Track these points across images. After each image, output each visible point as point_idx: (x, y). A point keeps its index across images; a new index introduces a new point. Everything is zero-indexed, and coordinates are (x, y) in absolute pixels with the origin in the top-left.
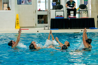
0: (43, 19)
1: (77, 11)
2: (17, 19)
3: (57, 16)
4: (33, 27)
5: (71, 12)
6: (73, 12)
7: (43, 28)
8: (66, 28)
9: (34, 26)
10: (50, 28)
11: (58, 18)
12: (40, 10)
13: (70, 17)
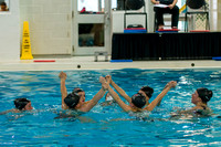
0: (92, 35)
1: (182, 15)
2: (26, 35)
3: (130, 27)
4: (67, 55)
5: (165, 16)
6: (169, 16)
7: (93, 58)
8: (153, 57)
9: (70, 52)
10: (109, 58)
11: (131, 31)
12: (84, 12)
13: (162, 30)
